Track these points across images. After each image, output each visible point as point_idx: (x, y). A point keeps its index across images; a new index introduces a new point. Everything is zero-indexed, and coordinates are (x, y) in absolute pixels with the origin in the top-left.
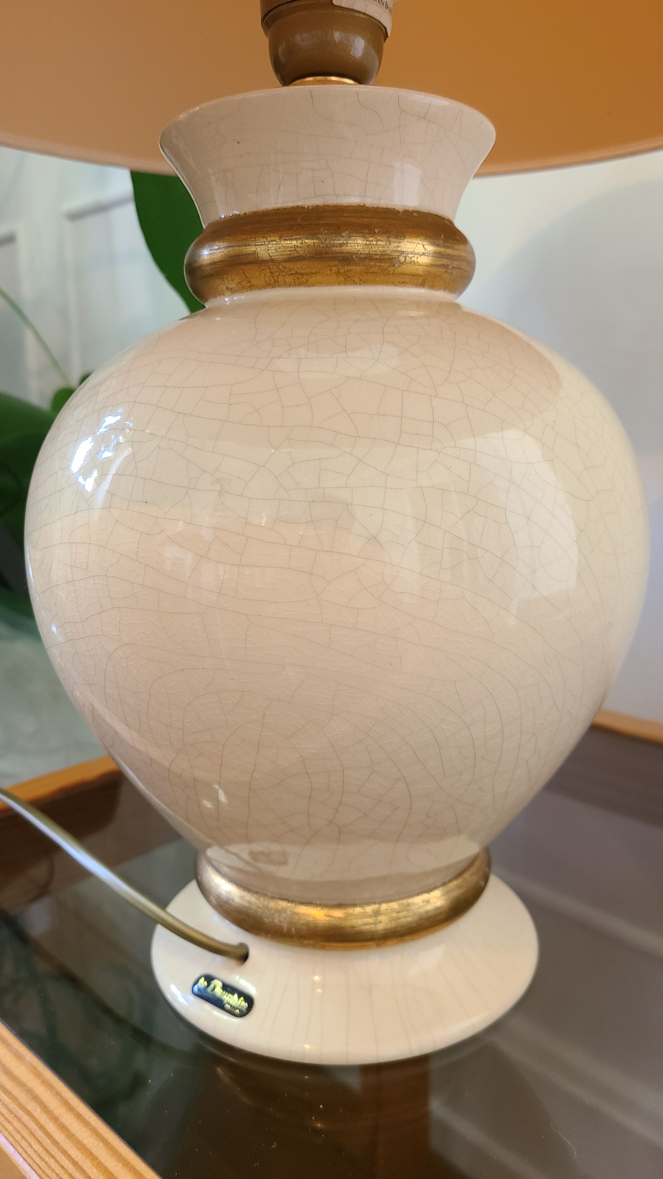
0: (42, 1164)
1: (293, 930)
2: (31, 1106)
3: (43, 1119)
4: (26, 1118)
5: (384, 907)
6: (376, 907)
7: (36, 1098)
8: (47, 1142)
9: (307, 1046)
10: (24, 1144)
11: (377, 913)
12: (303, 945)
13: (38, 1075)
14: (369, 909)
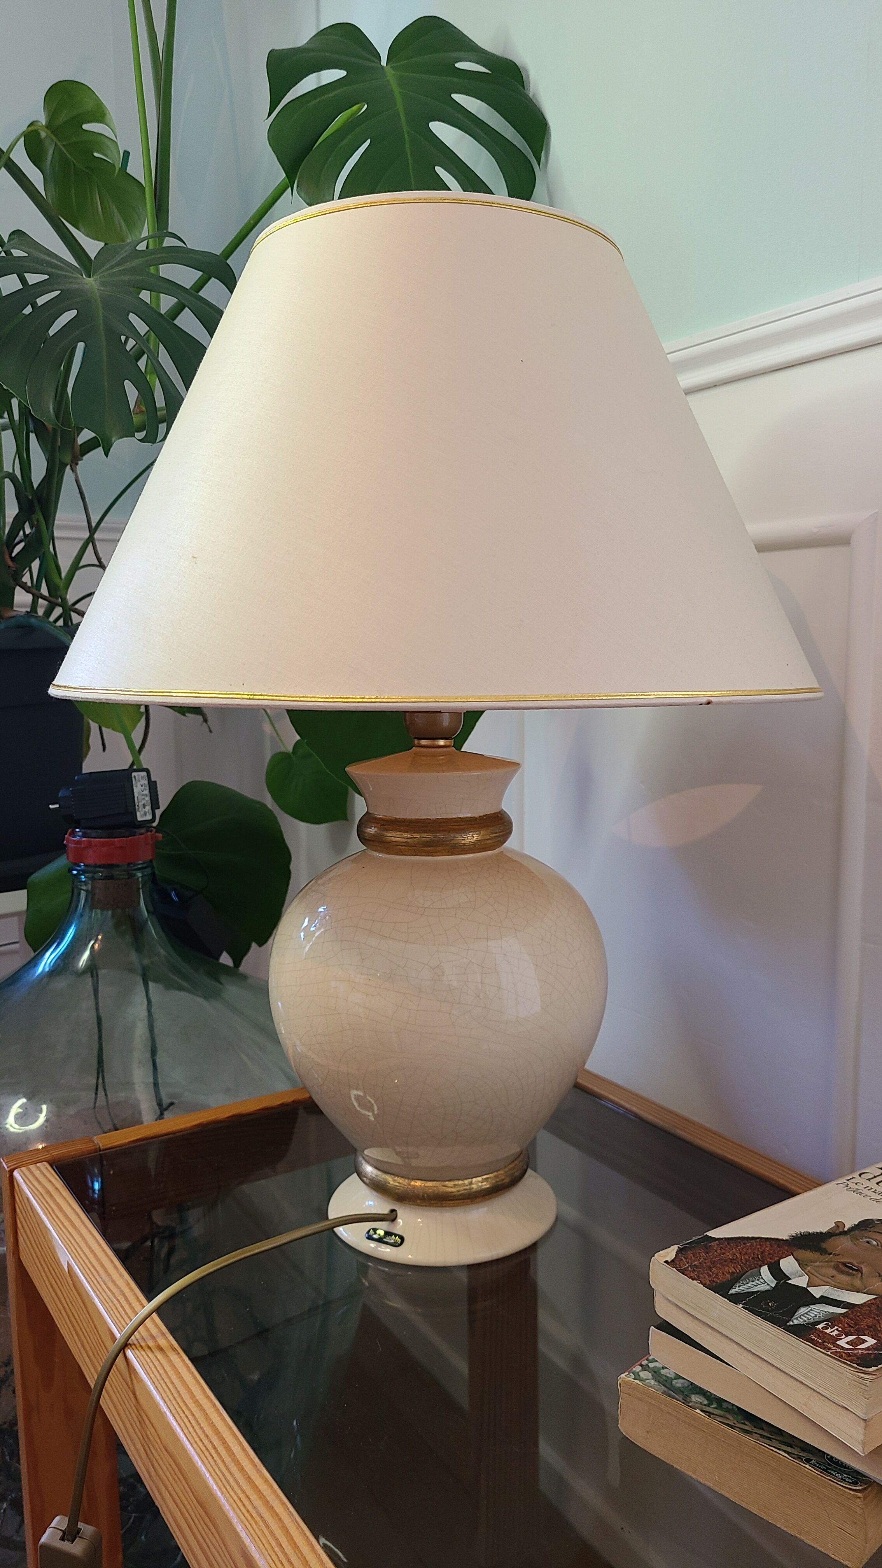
0: (117, 1321)
1: (426, 1196)
2: (120, 1297)
3: (124, 1303)
4: (116, 1302)
5: (474, 1180)
6: (470, 1180)
7: (124, 1295)
8: (123, 1313)
9: (410, 1256)
10: (112, 1312)
11: (471, 1183)
12: (430, 1205)
13: (128, 1284)
14: (466, 1182)
